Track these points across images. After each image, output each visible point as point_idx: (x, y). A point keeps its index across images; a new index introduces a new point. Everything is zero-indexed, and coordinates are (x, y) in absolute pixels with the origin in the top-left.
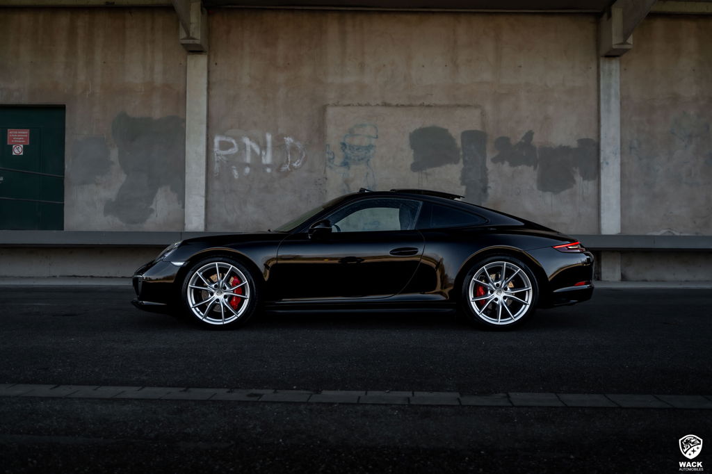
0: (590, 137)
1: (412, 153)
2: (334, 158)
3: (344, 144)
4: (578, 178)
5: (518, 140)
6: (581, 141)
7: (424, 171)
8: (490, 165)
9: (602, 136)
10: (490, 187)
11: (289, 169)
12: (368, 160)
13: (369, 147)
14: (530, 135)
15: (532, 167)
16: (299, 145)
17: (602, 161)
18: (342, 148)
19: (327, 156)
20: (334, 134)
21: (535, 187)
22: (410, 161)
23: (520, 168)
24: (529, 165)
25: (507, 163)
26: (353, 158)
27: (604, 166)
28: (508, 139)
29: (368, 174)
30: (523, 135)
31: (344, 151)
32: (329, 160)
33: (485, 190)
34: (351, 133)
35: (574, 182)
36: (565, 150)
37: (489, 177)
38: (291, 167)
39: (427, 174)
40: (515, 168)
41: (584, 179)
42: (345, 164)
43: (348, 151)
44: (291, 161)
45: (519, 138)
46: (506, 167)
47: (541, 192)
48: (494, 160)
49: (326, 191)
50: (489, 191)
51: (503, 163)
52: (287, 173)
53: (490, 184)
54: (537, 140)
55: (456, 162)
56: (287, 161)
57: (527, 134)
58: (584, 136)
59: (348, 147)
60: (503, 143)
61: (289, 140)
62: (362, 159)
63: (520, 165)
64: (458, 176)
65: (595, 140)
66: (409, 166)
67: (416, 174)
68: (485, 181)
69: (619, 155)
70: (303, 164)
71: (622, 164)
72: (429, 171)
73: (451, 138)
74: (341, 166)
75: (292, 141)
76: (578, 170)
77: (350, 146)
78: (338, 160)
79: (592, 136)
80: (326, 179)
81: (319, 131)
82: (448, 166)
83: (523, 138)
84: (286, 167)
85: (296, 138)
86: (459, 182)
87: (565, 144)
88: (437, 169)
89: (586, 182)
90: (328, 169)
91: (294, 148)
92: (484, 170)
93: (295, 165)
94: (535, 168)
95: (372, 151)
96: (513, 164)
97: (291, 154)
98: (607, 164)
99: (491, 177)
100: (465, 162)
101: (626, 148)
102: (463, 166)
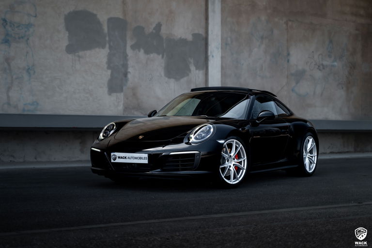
0: (201, 33)
1: (67, 35)
4: (193, 68)
5: (151, 30)
6: (194, 35)
7: (77, 54)
8: (129, 52)
9: (210, 32)
10: (129, 72)
12: (28, 39)
13: (29, 26)
14: (159, 26)
15: (161, 55)
17: (209, 54)
21: (163, 74)
22: (65, 43)
23: (152, 55)
24: (159, 54)
25: (142, 51)
27: (210, 58)
28: (143, 28)
29: (27, 53)
30: (154, 26)
33: (126, 74)
35: (190, 70)
36: (183, 41)
37: (129, 62)
39: (79, 57)
40: (148, 56)
41: (196, 69)
45: (150, 29)
46: (141, 54)
47: (167, 79)
48: (133, 47)
50: (129, 76)
51: (139, 51)
53: (130, 70)
54: (164, 31)
55: (103, 47)
57: (156, 25)
58: (196, 32)
60: (139, 31)
62: (22, 37)
63: (152, 53)
64: (105, 60)
65: (204, 35)
66: (64, 48)
67: (70, 56)
68: (125, 66)
69: (220, 50)
71: (222, 58)
72: (81, 53)
73: (99, 23)
76: (192, 61)
79: (202, 32)
82: (97, 50)
83: (154, 29)
86: (106, 66)
87: (183, 37)
88: (88, 53)
89: (197, 71)
92: (125, 57)
94: (163, 57)
95: (31, 30)
96: (147, 52)
98: (213, 56)
99: (131, 63)
100: (110, 47)
101: (225, 45)
102: (109, 51)
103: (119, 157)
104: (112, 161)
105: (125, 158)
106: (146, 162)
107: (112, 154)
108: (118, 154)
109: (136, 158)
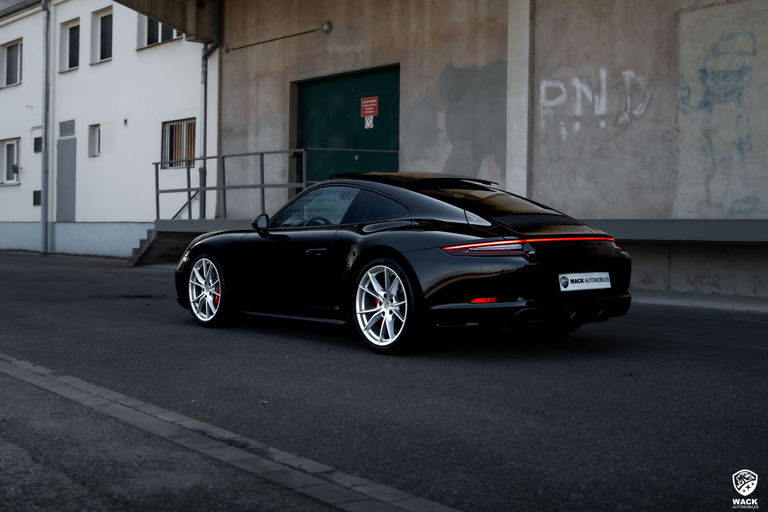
2: (689, 96)
3: (704, 71)
11: (629, 120)
16: (642, 81)
18: (701, 78)
19: (680, 93)
20: (690, 55)
26: (717, 93)
31: (704, 82)
32: (683, 99)
34: (715, 51)
38: (632, 116)
42: (706, 104)
43: (710, 83)
44: (631, 108)
49: (678, 151)
52: (625, 127)
56: (627, 108)
59: (709, 75)
61: (628, 74)
70: (647, 109)
74: (700, 108)
75: (633, 75)
77: (713, 73)
78: (696, 99)
80: (678, 130)
81: (669, 54)
84: (625, 118)
85: (638, 71)
90: (681, 117)
91: (635, 87)
93: (636, 112)
97: (631, 96)
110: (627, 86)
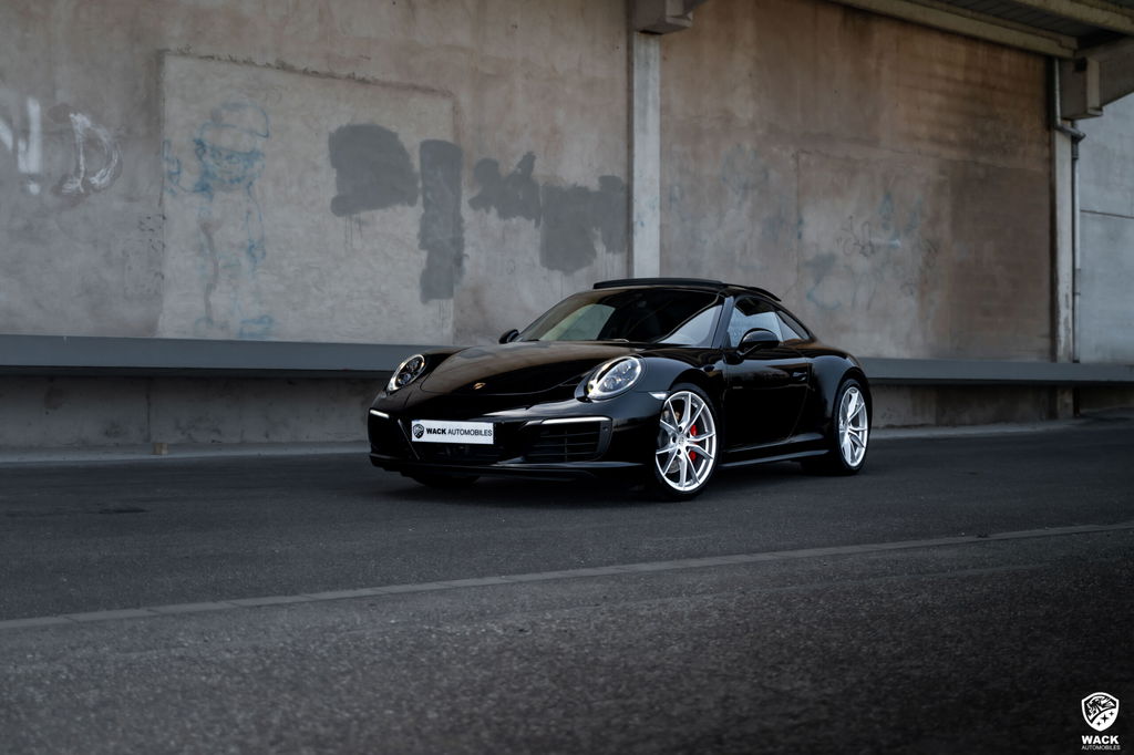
0: (616, 175)
1: (335, 175)
2: (179, 173)
3: (200, 143)
4: (600, 248)
5: (512, 168)
6: (604, 180)
7: (355, 216)
8: (467, 213)
9: (636, 174)
10: (467, 256)
11: (82, 190)
12: (251, 183)
13: (252, 155)
14: (529, 159)
15: (533, 221)
16: (103, 134)
17: (635, 219)
18: (196, 151)
19: (165, 166)
20: (180, 118)
21: (537, 260)
22: (331, 193)
23: (514, 221)
24: (528, 217)
25: (494, 211)
26: (219, 176)
27: (637, 227)
28: (495, 164)
29: (249, 212)
30: (519, 159)
31: (200, 158)
32: (171, 175)
33: (459, 260)
34: (216, 119)
35: (594, 254)
36: (581, 193)
37: (465, 235)
38: (86, 183)
39: (360, 222)
40: (507, 221)
41: (608, 250)
42: (204, 188)
43: (208, 159)
44: (86, 173)
45: (510, 166)
46: (492, 219)
47: (545, 270)
48: (474, 204)
49: (164, 246)
50: (467, 264)
51: (488, 211)
52: (76, 200)
53: (468, 250)
54: (540, 170)
55: (412, 203)
56: (78, 170)
57: (525, 157)
58: (608, 172)
59: (208, 150)
60: (487, 170)
61: (81, 121)
62: (239, 180)
63: (515, 216)
64: (415, 230)
65: (624, 179)
66: (328, 203)
67: (341, 221)
68: (458, 242)
69: (657, 210)
70: (114, 177)
71: (662, 227)
72: (364, 215)
73: (401, 151)
74: (195, 191)
75: (88, 124)
76: (599, 233)
77: (213, 149)
78: (189, 179)
79: (619, 172)
80: (164, 218)
81: (149, 106)
82: (399, 208)
83: (519, 166)
84: (75, 185)
85: (97, 118)
86: (417, 242)
87: (581, 183)
88: (379, 214)
89: (610, 255)
90: (167, 197)
91: (92, 142)
92: (458, 223)
93: (95, 180)
94: (537, 224)
95: (257, 164)
96: (504, 214)
97: (86, 153)
98: (642, 224)
99: (470, 236)
100: (427, 204)
101: (668, 201)
102: (423, 211)
103: (429, 431)
104: (414, 439)
105: (444, 431)
106: (489, 440)
107: (414, 423)
108: (427, 424)
109: (467, 432)
110: (79, 138)
